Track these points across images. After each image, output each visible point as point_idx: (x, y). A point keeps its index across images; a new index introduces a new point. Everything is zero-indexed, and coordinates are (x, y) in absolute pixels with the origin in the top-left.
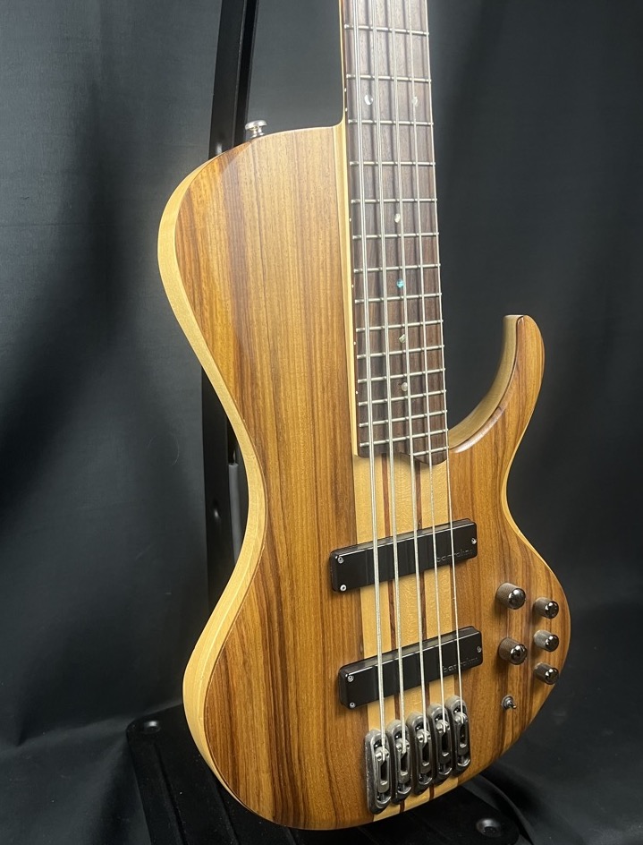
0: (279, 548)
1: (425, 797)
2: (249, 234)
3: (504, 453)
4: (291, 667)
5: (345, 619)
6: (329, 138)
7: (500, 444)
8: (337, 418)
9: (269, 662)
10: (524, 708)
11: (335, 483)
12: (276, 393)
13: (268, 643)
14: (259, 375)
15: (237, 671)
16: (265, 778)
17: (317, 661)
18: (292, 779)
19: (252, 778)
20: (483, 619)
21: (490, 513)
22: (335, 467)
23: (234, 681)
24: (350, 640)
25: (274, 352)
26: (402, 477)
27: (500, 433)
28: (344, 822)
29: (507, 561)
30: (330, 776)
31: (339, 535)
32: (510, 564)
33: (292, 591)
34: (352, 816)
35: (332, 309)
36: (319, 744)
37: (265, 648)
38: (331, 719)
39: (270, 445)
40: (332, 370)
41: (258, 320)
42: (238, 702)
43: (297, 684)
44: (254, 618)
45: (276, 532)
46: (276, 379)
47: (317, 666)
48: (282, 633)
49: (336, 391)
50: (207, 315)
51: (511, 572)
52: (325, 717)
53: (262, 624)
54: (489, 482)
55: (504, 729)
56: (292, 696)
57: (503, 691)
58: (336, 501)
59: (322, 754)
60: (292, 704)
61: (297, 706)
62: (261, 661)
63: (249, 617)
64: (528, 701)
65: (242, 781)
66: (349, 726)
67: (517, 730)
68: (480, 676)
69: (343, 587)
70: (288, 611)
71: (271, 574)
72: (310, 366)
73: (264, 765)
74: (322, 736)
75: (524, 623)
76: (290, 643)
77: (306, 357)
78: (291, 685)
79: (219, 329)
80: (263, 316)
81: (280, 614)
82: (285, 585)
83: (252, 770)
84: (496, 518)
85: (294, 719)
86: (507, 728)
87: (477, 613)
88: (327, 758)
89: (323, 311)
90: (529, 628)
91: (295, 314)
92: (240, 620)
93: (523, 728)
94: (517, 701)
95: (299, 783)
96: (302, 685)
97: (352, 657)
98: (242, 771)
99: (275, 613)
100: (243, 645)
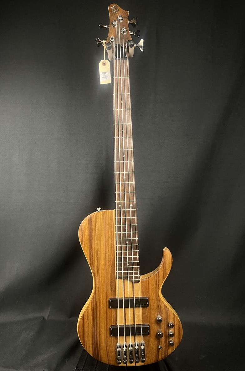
0: (97, 295)
1: (133, 365)
2: (93, 231)
3: (159, 282)
4: (98, 322)
5: (112, 314)
6: (112, 212)
7: (158, 280)
8: (112, 269)
9: (93, 320)
10: (166, 351)
11: (111, 283)
12: (97, 262)
13: (93, 315)
14: (94, 258)
15: (86, 320)
16: (91, 346)
17: (105, 322)
18: (97, 348)
19: (88, 345)
20: (152, 323)
21: (155, 296)
22: (111, 280)
23: (85, 322)
24: (113, 319)
25: (97, 254)
26: (128, 284)
27: (158, 277)
28: (110, 363)
29: (160, 310)
30: (107, 350)
31: (111, 295)
32: (161, 310)
33: (99, 305)
34: (113, 362)
35: (112, 246)
36: (104, 342)
37: (92, 316)
38: (108, 337)
39: (96, 273)
40: (111, 259)
41: (94, 247)
42: (86, 326)
43: (99, 326)
44: (90, 309)
45: (97, 291)
46: (98, 259)
47: (105, 323)
48: (96, 314)
49: (112, 263)
50: (84, 246)
51: (161, 312)
52: (106, 336)
53: (92, 311)
54: (154, 288)
55: (159, 354)
56: (98, 329)
57: (159, 344)
58: (111, 287)
59: (105, 345)
60: (98, 331)
61: (99, 332)
62: (91, 319)
63: (89, 308)
64: (167, 349)
65: (86, 345)
66: (112, 340)
67: (163, 356)
68: (151, 338)
69: (111, 307)
70: (98, 309)
71: (95, 300)
72: (106, 257)
73: (91, 342)
74: (105, 340)
75: (165, 327)
76: (98, 316)
77: (105, 255)
78: (98, 326)
79: (86, 249)
80: (95, 247)
81: (96, 310)
82: (98, 303)
83: (88, 343)
84: (156, 298)
85: (98, 335)
86: (160, 354)
87: (150, 321)
88: (106, 346)
89: (109, 246)
90: (167, 329)
91: (103, 247)
92: (87, 309)
93: (165, 356)
94: (163, 348)
95: (99, 350)
96: (101, 327)
97: (114, 323)
98: (86, 343)
99: (95, 309)
100: (87, 314)
